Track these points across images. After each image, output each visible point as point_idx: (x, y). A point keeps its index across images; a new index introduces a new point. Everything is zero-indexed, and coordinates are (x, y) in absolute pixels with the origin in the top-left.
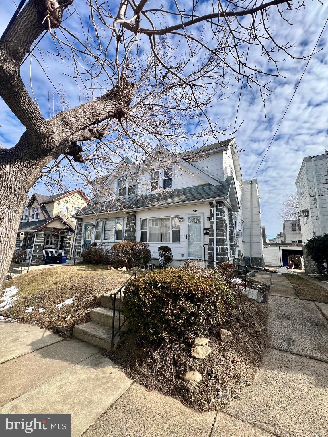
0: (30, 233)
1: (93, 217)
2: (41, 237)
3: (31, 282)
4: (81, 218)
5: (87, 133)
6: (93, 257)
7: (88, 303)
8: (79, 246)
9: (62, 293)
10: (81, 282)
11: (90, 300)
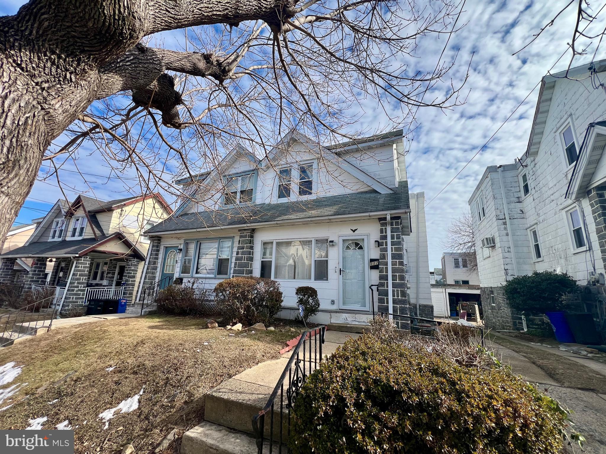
0: (65, 259)
1: (178, 236)
2: (84, 267)
3: (51, 354)
4: (158, 237)
5: (199, 60)
6: (176, 304)
7: (173, 410)
8: (151, 283)
9: (116, 383)
10: (158, 358)
11: (179, 403)
